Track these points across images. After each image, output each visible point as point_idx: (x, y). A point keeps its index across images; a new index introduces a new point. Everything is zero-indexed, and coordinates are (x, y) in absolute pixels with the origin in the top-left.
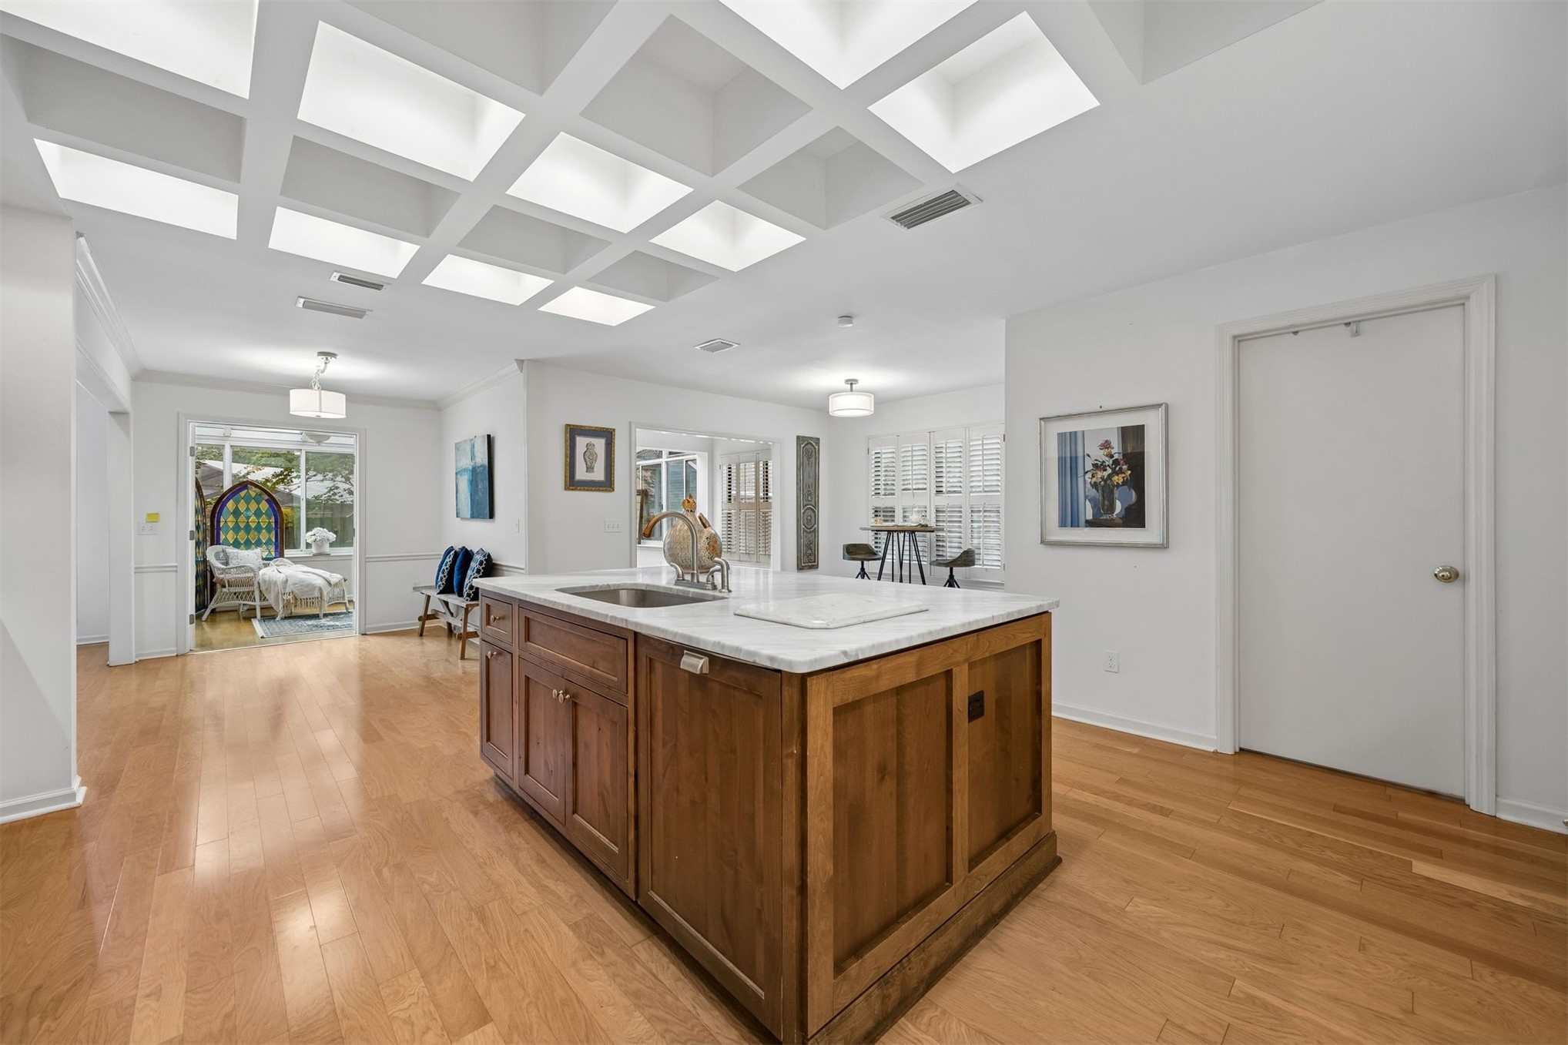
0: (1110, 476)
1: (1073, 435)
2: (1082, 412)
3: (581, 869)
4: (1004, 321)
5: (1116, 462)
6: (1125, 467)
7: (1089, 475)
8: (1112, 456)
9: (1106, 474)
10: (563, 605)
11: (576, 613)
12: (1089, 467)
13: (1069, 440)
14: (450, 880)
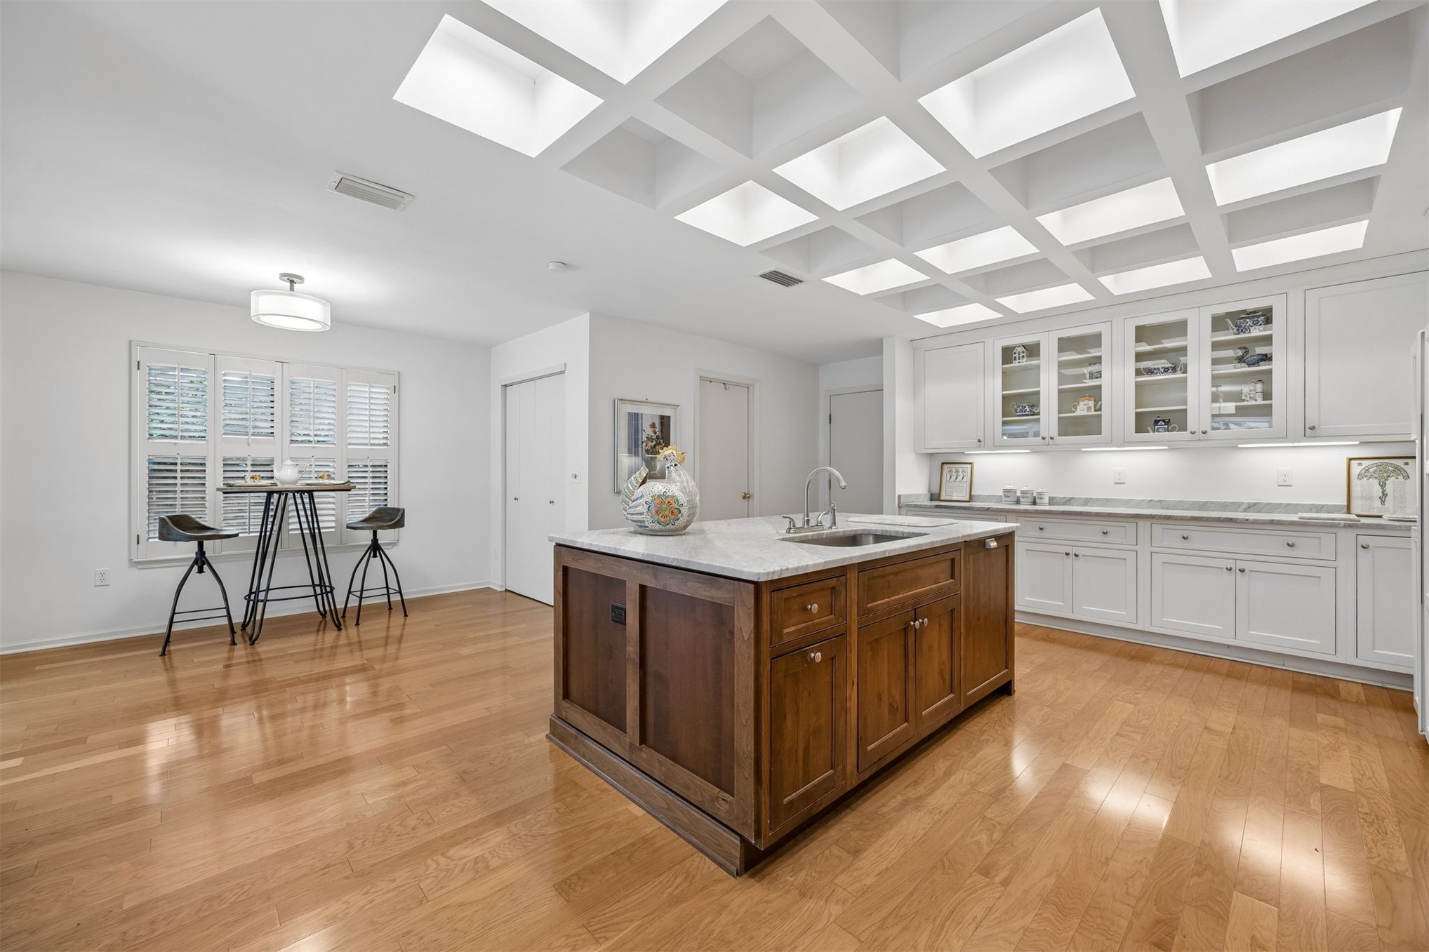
0: (655, 446)
1: (637, 415)
2: (636, 399)
3: (913, 762)
4: (589, 313)
5: (658, 438)
6: (662, 441)
7: (644, 444)
8: (656, 433)
9: (653, 444)
10: (926, 544)
11: (924, 548)
12: (645, 439)
13: (635, 419)
14: (976, 825)
